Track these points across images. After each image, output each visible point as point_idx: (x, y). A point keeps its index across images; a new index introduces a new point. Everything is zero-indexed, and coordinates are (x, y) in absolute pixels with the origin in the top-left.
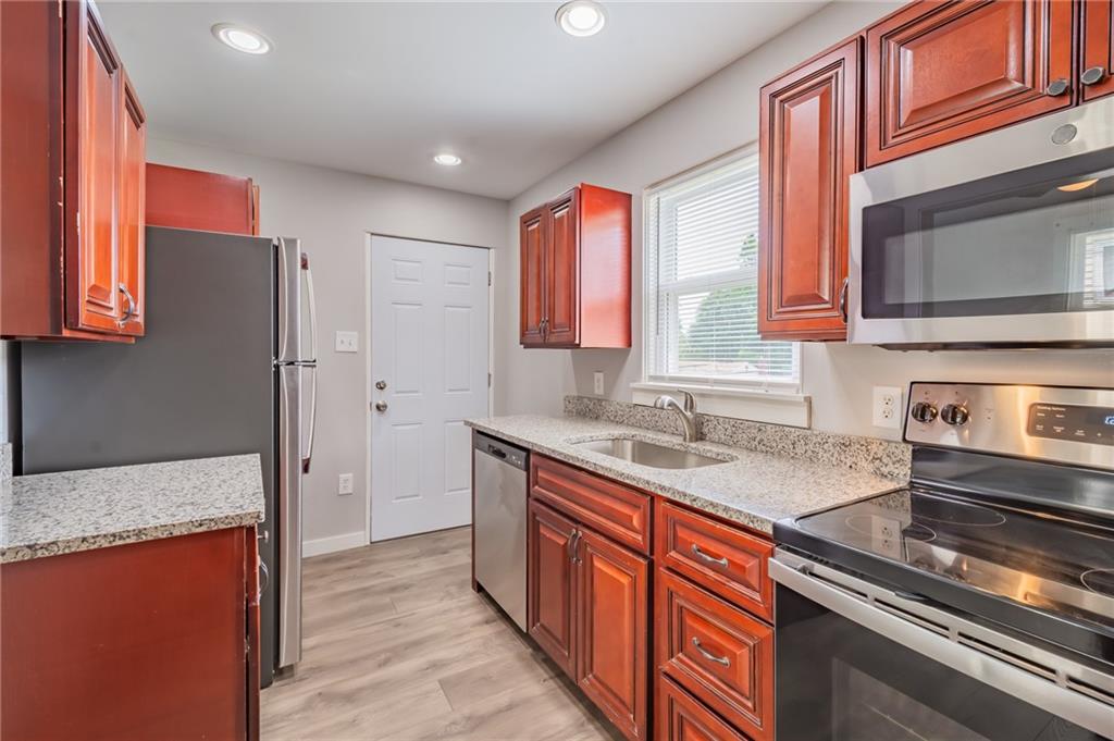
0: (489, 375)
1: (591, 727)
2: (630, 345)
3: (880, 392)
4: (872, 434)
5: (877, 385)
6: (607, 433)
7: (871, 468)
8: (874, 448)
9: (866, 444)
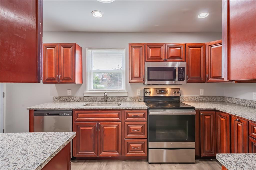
0: (4, 93)
1: (102, 163)
2: (82, 83)
3: (138, 90)
4: (137, 96)
5: (138, 89)
6: (85, 103)
7: (137, 101)
8: (138, 98)
9: (137, 98)
